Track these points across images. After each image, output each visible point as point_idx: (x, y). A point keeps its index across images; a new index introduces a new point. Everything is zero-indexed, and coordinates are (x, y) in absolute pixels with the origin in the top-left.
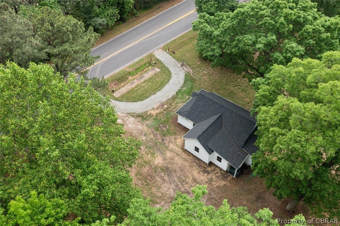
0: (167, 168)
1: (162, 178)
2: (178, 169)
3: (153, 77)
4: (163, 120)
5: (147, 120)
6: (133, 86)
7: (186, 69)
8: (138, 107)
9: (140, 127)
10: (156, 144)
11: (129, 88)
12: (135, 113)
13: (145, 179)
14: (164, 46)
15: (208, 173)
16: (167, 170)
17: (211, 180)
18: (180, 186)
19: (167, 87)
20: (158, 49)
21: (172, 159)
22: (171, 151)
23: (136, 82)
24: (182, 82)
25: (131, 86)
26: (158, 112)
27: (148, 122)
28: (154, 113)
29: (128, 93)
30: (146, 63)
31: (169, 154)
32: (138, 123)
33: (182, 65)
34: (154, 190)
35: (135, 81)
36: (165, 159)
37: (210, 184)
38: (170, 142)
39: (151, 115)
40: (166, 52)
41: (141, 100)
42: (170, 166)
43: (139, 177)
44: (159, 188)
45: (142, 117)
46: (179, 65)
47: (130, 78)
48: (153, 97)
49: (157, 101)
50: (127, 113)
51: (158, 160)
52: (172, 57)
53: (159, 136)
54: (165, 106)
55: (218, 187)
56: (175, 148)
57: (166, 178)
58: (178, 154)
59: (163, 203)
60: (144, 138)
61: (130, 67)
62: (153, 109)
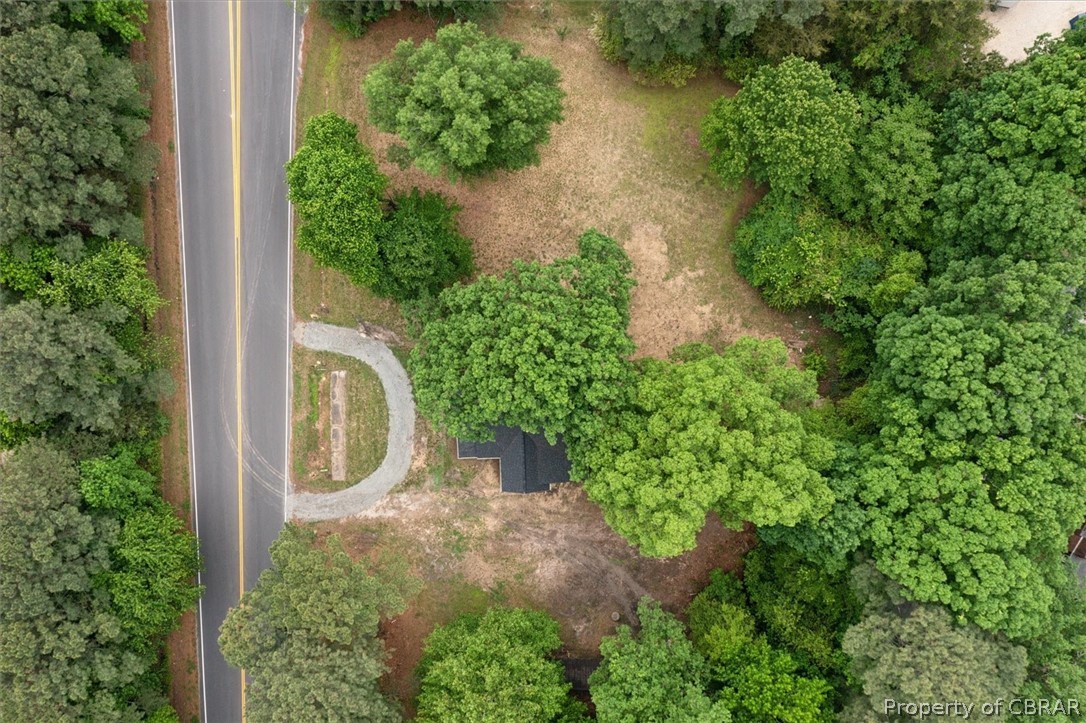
0: (509, 524)
1: (514, 539)
2: (522, 516)
3: (350, 398)
4: (441, 464)
5: (424, 481)
6: (343, 439)
7: (380, 336)
8: (390, 472)
9: (426, 499)
10: (467, 504)
11: (340, 448)
12: (396, 486)
13: (498, 557)
14: (296, 308)
15: (555, 490)
16: (509, 526)
17: (564, 497)
18: (540, 532)
19: (392, 401)
20: (293, 327)
21: (503, 509)
22: (493, 498)
23: (339, 428)
24: (402, 372)
25: (340, 442)
26: (423, 457)
27: (427, 484)
28: (420, 463)
29: (349, 457)
30: (310, 377)
31: (494, 506)
32: (419, 496)
33: (368, 332)
34: (519, 559)
35: (334, 427)
36: (496, 515)
37: (567, 502)
38: (480, 488)
39: (421, 471)
40: (313, 323)
41: (383, 457)
42: (509, 519)
43: (490, 561)
44: (522, 553)
45: (412, 482)
46: (364, 336)
47: (319, 426)
48: (391, 437)
49: (404, 440)
50: (389, 493)
51: (491, 524)
52: (335, 327)
53: (462, 493)
54: (424, 439)
55: (578, 500)
56: (493, 491)
57: (518, 536)
58: (503, 497)
59: (540, 565)
60: (447, 511)
61: (296, 408)
62: (413, 458)
